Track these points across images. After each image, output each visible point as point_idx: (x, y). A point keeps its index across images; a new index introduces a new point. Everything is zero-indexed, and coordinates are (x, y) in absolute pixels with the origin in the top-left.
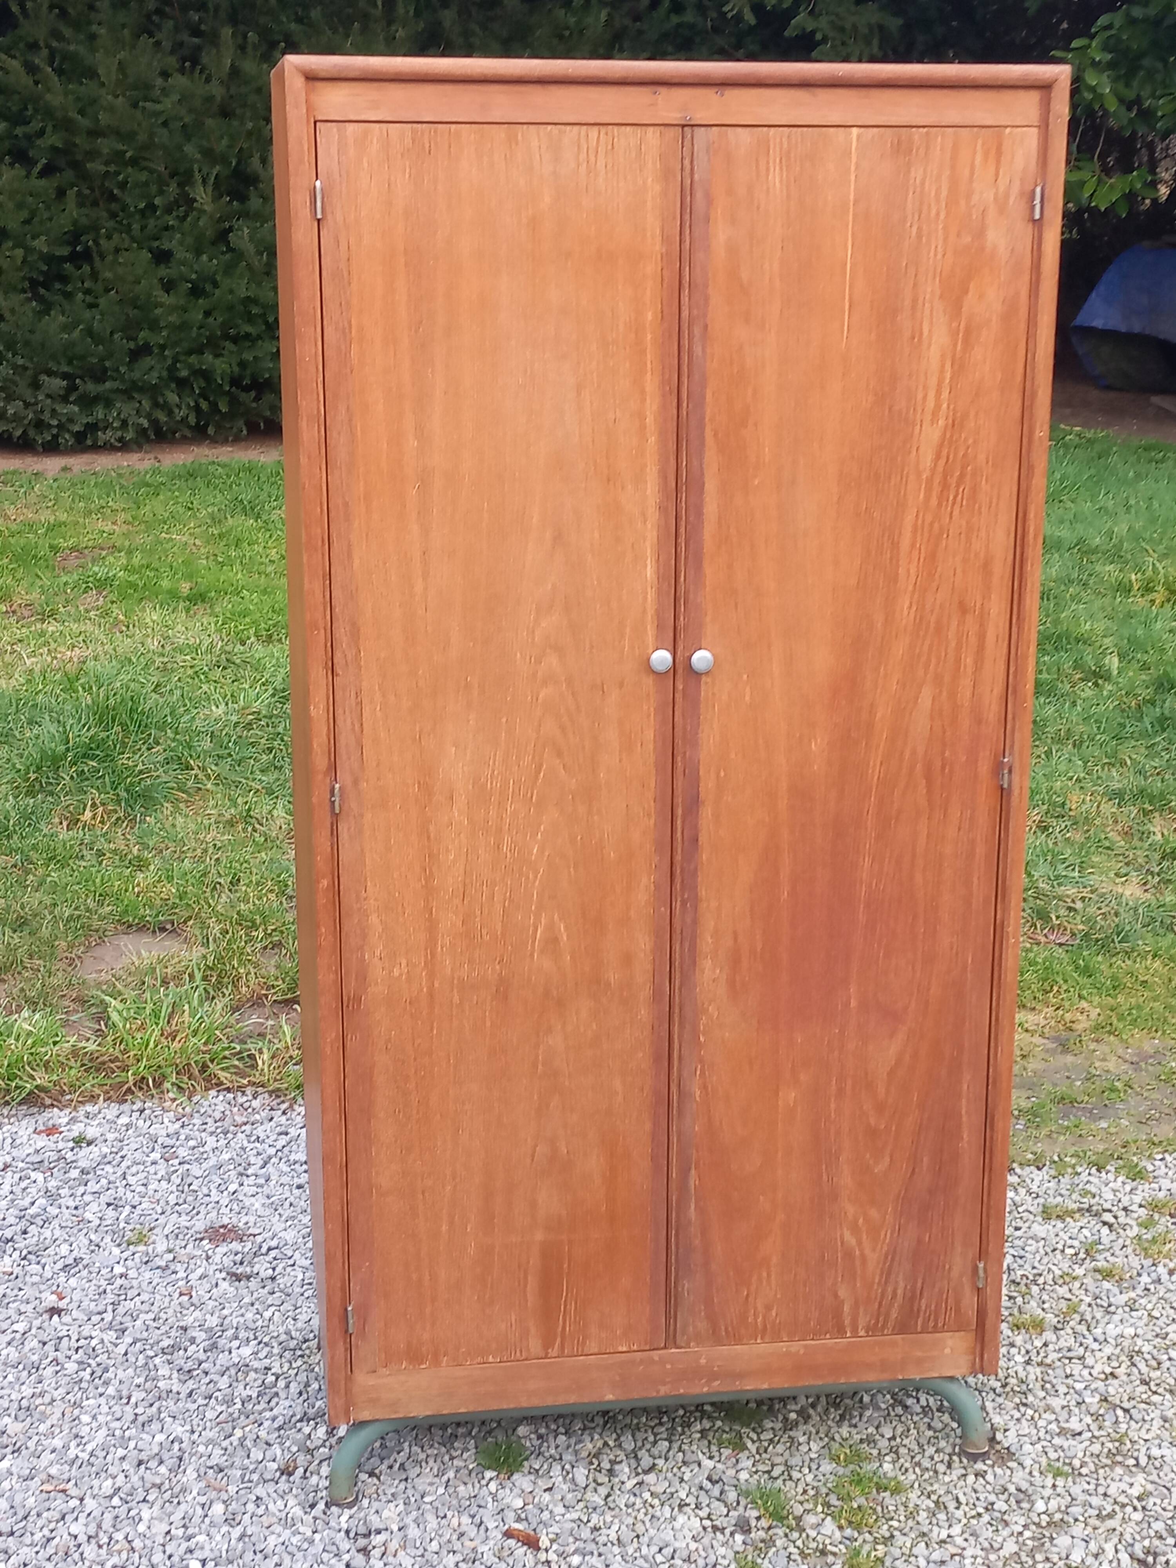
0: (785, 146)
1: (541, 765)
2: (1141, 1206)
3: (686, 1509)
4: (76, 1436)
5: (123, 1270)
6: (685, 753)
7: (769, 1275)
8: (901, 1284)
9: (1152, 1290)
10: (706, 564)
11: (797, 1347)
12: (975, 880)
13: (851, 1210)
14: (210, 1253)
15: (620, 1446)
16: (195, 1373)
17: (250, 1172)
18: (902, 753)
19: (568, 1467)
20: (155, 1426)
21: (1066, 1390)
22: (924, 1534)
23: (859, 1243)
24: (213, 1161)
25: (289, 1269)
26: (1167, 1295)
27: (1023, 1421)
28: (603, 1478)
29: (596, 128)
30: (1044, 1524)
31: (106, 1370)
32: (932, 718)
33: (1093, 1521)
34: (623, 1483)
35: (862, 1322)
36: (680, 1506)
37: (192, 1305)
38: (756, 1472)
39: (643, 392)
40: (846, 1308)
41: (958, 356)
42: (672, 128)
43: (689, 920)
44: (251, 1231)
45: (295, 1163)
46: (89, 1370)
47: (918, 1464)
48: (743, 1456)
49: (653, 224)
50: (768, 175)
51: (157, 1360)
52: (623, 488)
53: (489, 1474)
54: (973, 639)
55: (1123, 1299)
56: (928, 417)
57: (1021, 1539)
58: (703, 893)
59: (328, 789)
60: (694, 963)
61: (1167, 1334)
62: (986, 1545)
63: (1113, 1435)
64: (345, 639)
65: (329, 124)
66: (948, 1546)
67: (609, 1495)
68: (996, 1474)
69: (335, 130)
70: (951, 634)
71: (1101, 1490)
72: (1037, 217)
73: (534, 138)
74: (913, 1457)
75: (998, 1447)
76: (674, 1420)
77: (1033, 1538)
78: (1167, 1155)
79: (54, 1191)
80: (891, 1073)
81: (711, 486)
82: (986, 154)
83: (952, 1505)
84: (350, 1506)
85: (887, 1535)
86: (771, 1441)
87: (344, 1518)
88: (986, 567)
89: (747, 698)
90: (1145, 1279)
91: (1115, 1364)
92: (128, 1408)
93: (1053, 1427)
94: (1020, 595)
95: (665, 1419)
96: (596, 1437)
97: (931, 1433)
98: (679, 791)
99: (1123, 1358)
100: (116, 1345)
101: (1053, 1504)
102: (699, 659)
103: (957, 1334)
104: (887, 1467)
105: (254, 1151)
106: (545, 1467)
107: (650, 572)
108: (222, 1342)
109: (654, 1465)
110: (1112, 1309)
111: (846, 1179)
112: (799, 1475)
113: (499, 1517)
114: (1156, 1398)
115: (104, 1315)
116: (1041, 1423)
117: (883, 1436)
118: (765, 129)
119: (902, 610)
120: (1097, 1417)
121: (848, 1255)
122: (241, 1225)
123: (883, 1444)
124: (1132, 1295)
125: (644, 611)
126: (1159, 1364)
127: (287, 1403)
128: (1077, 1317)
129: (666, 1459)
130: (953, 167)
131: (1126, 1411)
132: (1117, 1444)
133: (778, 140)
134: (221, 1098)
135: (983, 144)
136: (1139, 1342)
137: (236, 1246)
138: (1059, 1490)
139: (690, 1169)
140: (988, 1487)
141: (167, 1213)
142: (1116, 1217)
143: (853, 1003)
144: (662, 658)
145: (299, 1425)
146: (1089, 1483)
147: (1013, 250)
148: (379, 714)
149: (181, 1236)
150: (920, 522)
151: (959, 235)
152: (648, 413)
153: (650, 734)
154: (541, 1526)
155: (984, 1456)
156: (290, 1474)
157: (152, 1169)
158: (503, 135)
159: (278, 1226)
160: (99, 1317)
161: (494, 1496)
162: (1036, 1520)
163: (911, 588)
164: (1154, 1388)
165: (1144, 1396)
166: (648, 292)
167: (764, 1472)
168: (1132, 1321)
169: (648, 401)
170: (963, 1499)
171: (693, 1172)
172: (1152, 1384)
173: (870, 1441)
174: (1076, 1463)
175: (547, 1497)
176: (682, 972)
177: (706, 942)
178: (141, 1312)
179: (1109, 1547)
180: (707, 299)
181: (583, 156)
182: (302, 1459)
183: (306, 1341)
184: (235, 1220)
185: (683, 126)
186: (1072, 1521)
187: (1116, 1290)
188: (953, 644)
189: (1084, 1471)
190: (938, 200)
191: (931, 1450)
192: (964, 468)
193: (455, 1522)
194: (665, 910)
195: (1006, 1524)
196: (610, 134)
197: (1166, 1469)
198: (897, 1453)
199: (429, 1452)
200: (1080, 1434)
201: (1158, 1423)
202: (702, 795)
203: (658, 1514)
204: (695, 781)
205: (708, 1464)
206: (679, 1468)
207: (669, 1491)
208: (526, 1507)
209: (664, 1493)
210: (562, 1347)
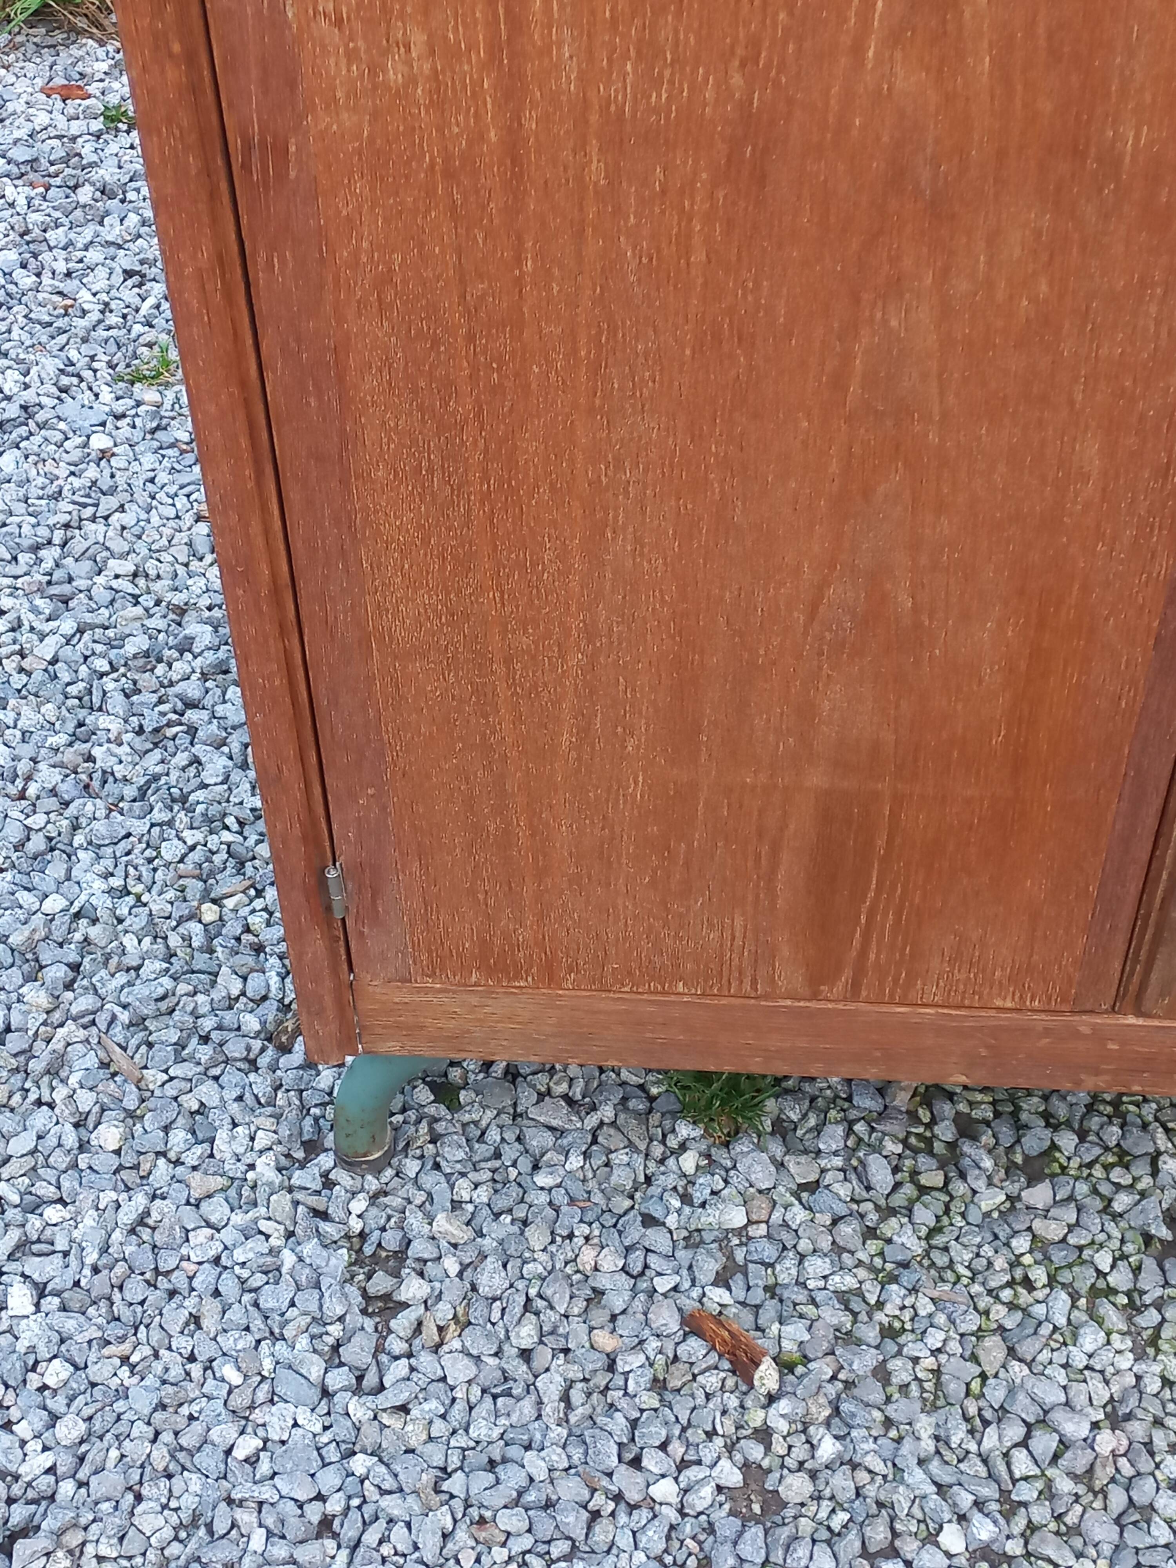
3: (1105, 1304)
5: (108, 444)
16: (170, 732)
19: (859, 1128)
20: (56, 868)
28: (931, 1173)
34: (971, 1195)
36: (1094, 1296)
51: (109, 684)
53: (684, 1130)
67: (937, 1229)
79: (36, 232)
84: (377, 1169)
87: (359, 1201)
100: (42, 637)
109: (1052, 1149)
113: (685, 1261)
115: (42, 553)
129: (1082, 1136)
156: (283, 1046)
161: (687, 1192)
175: (800, 1211)
178: (114, 554)
193: (588, 1256)
203: (1039, 1311)
206: (1107, 1168)
207: (1072, 1240)
208: (752, 1231)
209: (1064, 1240)
210: (856, 985)
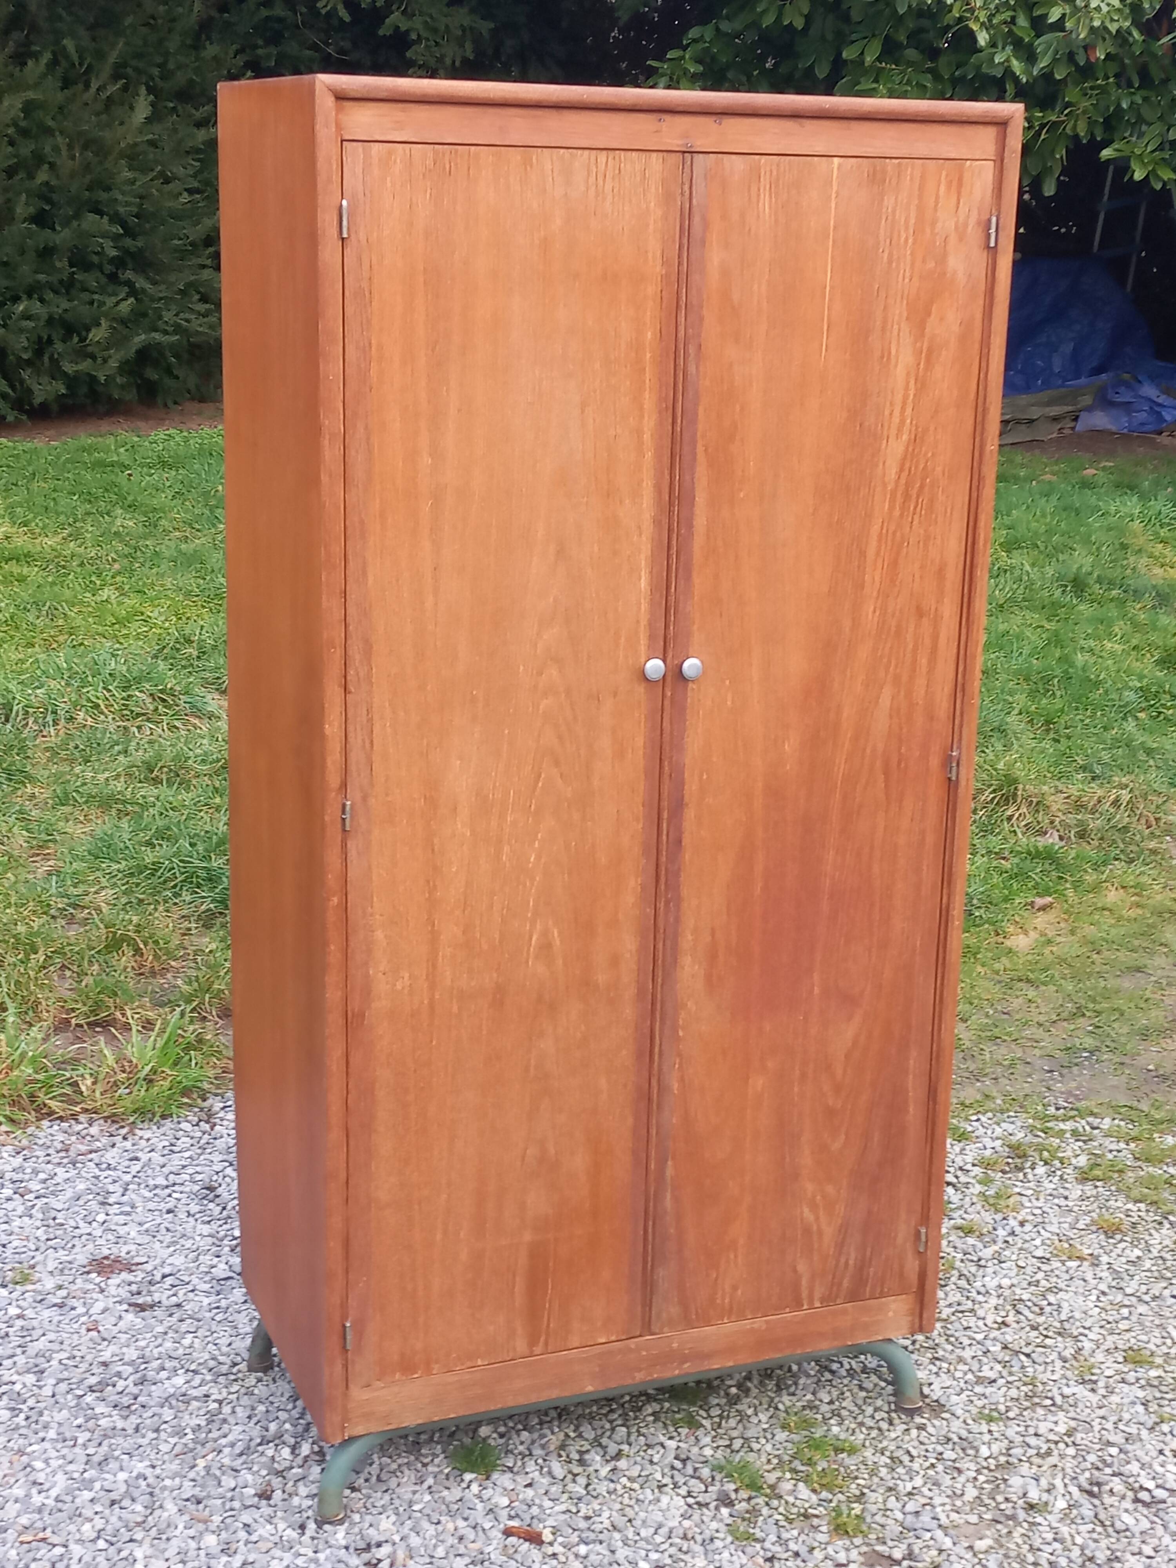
0: (775, 173)
1: (540, 776)
2: (974, 1165)
3: (665, 1489)
4: (34, 1483)
5: (18, 1311)
6: (671, 757)
7: (736, 1257)
8: (853, 1256)
9: (1011, 1242)
10: (695, 574)
11: (759, 1323)
12: (925, 868)
13: (810, 1187)
14: (103, 1285)
15: (580, 1436)
16: (133, 1408)
17: (111, 1200)
18: (864, 750)
19: (540, 1461)
20: (113, 1465)
21: (969, 1342)
22: (890, 1489)
23: (817, 1219)
24: (69, 1193)
25: (191, 1295)
26: (1026, 1246)
27: (942, 1375)
28: (577, 1470)
29: (605, 152)
30: (993, 1467)
31: (41, 1414)
32: (891, 717)
33: (1036, 1460)
34: (596, 1471)
35: (817, 1295)
36: (659, 1487)
37: (104, 1340)
38: (718, 1447)
39: (641, 408)
40: (804, 1282)
41: (921, 374)
42: (673, 155)
43: (672, 920)
44: (137, 1260)
45: (156, 1187)
46: (22, 1416)
47: (861, 1424)
48: (700, 1432)
49: (654, 246)
50: (758, 201)
51: (89, 1399)
52: (621, 502)
53: (468, 1477)
54: (928, 641)
55: (988, 1253)
56: (893, 432)
57: (977, 1483)
58: (685, 892)
59: (340, 806)
60: (675, 961)
61: (1038, 1281)
62: (950, 1493)
63: (1024, 1379)
64: (357, 657)
65: (355, 144)
66: (916, 1497)
67: (588, 1485)
68: (936, 1427)
69: (361, 150)
70: (909, 637)
71: (1031, 1431)
72: (992, 244)
73: (547, 160)
74: (855, 1418)
75: (927, 1401)
76: (623, 1405)
77: (987, 1482)
78: (980, 1116)
80: (847, 1056)
81: (701, 499)
82: (949, 184)
83: (906, 1459)
84: (341, 1522)
85: (858, 1493)
86: (721, 1416)
87: (340, 1535)
88: (941, 572)
89: (729, 703)
90: (1001, 1233)
91: (1003, 1314)
92: (77, 1450)
93: (970, 1376)
94: (969, 598)
95: (614, 1406)
96: (556, 1430)
97: (864, 1394)
98: (665, 795)
99: (1009, 1307)
100: (40, 1387)
101: (995, 1448)
102: (690, 666)
103: (899, 1297)
104: (835, 1430)
105: (109, 1180)
106: (519, 1463)
107: (644, 583)
108: (151, 1374)
109: (620, 1451)
110: (983, 1263)
111: (806, 1159)
112: (759, 1446)
113: (491, 1516)
114: (1048, 1342)
116: (958, 1374)
117: (821, 1401)
118: (757, 157)
119: (867, 615)
120: (1005, 1364)
121: (807, 1231)
122: (123, 1254)
123: (825, 1408)
124: (996, 1248)
125: (638, 622)
126: (1042, 1309)
127: (239, 1428)
128: (955, 1272)
129: (630, 1444)
130: (920, 197)
131: (1028, 1356)
132: (1030, 1387)
133: (768, 169)
134: (56, 1127)
135: (947, 176)
136: (1018, 1291)
137: (124, 1275)
138: (996, 1435)
139: (667, 1160)
140: (933, 1439)
141: (42, 1250)
142: (957, 1177)
143: (816, 990)
144: (655, 666)
145: (260, 1448)
146: (1018, 1425)
147: (970, 275)
148: (389, 730)
149: (66, 1272)
150: (884, 531)
151: (924, 261)
152: (646, 429)
153: (640, 741)
154: (535, 1521)
155: (918, 1411)
156: (269, 1498)
157: (9, 1206)
158: (519, 158)
159: (165, 1253)
160: (10, 1361)
161: (479, 1497)
162: (985, 1464)
163: (875, 594)
164: (1045, 1333)
165: (1038, 1340)
166: (649, 313)
167: (726, 1446)
168: (1005, 1272)
169: (646, 418)
170: (914, 1453)
171: (670, 1163)
172: (1041, 1328)
173: (811, 1406)
174: (1002, 1408)
175: (530, 1492)
176: (663, 971)
177: (687, 940)
178: (54, 1351)
179: (1058, 1482)
180: (701, 319)
181: (592, 179)
182: (276, 1482)
183: (235, 1364)
184: (115, 1250)
185: (684, 152)
186: (1016, 1461)
187: (980, 1245)
188: (911, 646)
189: (1011, 1414)
190: (907, 229)
191: (869, 1410)
192: (923, 479)
193: (451, 1526)
194: (650, 911)
195: (959, 1471)
196: (617, 158)
197: (1080, 1405)
198: (839, 1415)
199: (400, 1461)
200: (994, 1381)
201: (1059, 1364)
202: (686, 799)
203: (641, 1497)
204: (680, 785)
205: (672, 1444)
206: (645, 1451)
207: (643, 1474)
208: (513, 1505)
209: (640, 1476)
210: (546, 1344)
